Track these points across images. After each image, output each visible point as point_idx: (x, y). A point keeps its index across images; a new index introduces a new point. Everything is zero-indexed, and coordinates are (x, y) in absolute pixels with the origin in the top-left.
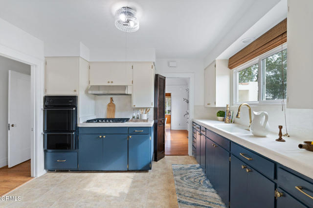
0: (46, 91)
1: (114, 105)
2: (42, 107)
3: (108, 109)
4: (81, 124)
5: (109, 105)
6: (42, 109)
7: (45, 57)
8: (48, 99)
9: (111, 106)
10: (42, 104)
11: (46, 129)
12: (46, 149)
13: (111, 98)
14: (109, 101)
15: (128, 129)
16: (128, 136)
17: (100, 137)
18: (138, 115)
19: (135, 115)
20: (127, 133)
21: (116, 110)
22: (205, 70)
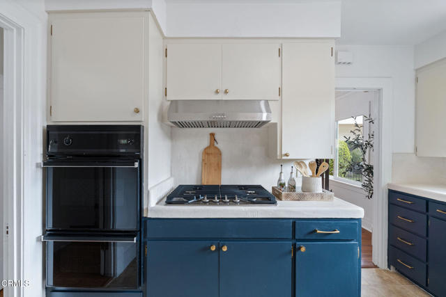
0: (50, 111)
1: (219, 153)
2: (40, 160)
3: (203, 160)
4: (153, 210)
5: (207, 152)
6: (37, 165)
7: (49, 13)
8: (55, 135)
9: (212, 156)
10: (40, 150)
11: (50, 226)
12: (51, 283)
13: (212, 135)
14: (205, 143)
15: (294, 223)
16: (294, 245)
17: (213, 248)
18: (292, 180)
19: (285, 179)
20: (291, 237)
21: (224, 165)
22: (417, 70)
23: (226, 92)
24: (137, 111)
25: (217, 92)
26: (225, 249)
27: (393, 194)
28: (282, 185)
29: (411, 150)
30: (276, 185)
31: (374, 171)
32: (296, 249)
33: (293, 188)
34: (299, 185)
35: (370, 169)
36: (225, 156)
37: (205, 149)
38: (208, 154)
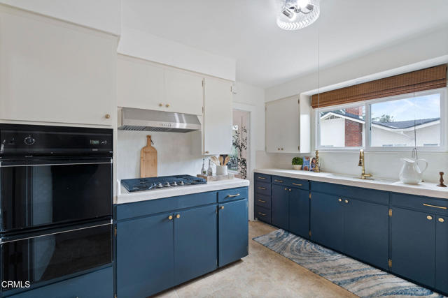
1: (155, 152)
3: (141, 158)
5: (144, 151)
9: (149, 152)
13: (149, 137)
14: (144, 143)
15: (218, 193)
16: (218, 207)
17: (171, 218)
18: (210, 169)
19: (206, 169)
20: (216, 202)
21: (159, 161)
22: (266, 103)
23: (167, 106)
24: (107, 117)
25: (161, 105)
26: (178, 216)
27: (256, 174)
28: (204, 173)
29: (263, 149)
30: (200, 173)
31: (247, 162)
32: (218, 208)
33: (211, 174)
34: (214, 172)
35: (244, 162)
36: (159, 153)
37: (143, 148)
38: (146, 153)
